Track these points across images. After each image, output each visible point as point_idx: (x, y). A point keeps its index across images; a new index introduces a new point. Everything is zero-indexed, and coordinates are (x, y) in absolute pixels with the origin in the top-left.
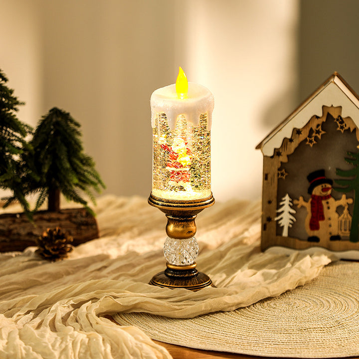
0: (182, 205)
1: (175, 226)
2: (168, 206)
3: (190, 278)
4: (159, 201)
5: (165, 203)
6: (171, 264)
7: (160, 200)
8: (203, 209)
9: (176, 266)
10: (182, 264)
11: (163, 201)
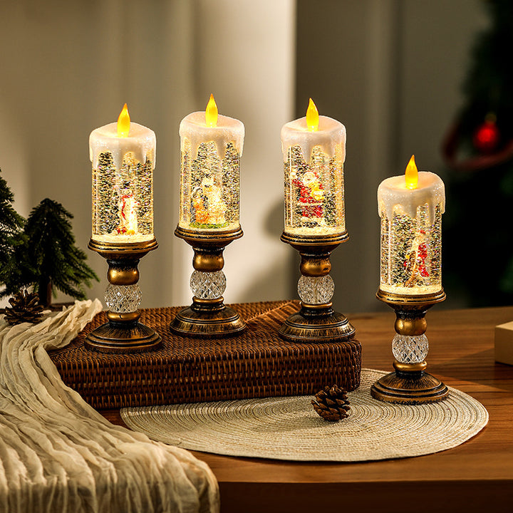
1: (312, 264)
4: (294, 237)
5: (301, 240)
6: (307, 304)
10: (319, 303)
11: (299, 238)
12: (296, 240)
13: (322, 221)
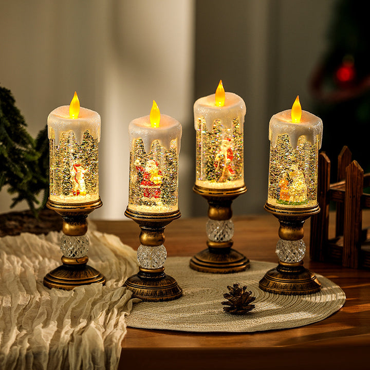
0: (155, 217)
1: (148, 235)
2: (143, 218)
3: (160, 280)
4: (135, 213)
5: (140, 216)
6: (144, 268)
7: (137, 213)
8: (171, 221)
9: (148, 269)
10: (153, 268)
11: (139, 214)
12: (136, 215)
13: (159, 202)
